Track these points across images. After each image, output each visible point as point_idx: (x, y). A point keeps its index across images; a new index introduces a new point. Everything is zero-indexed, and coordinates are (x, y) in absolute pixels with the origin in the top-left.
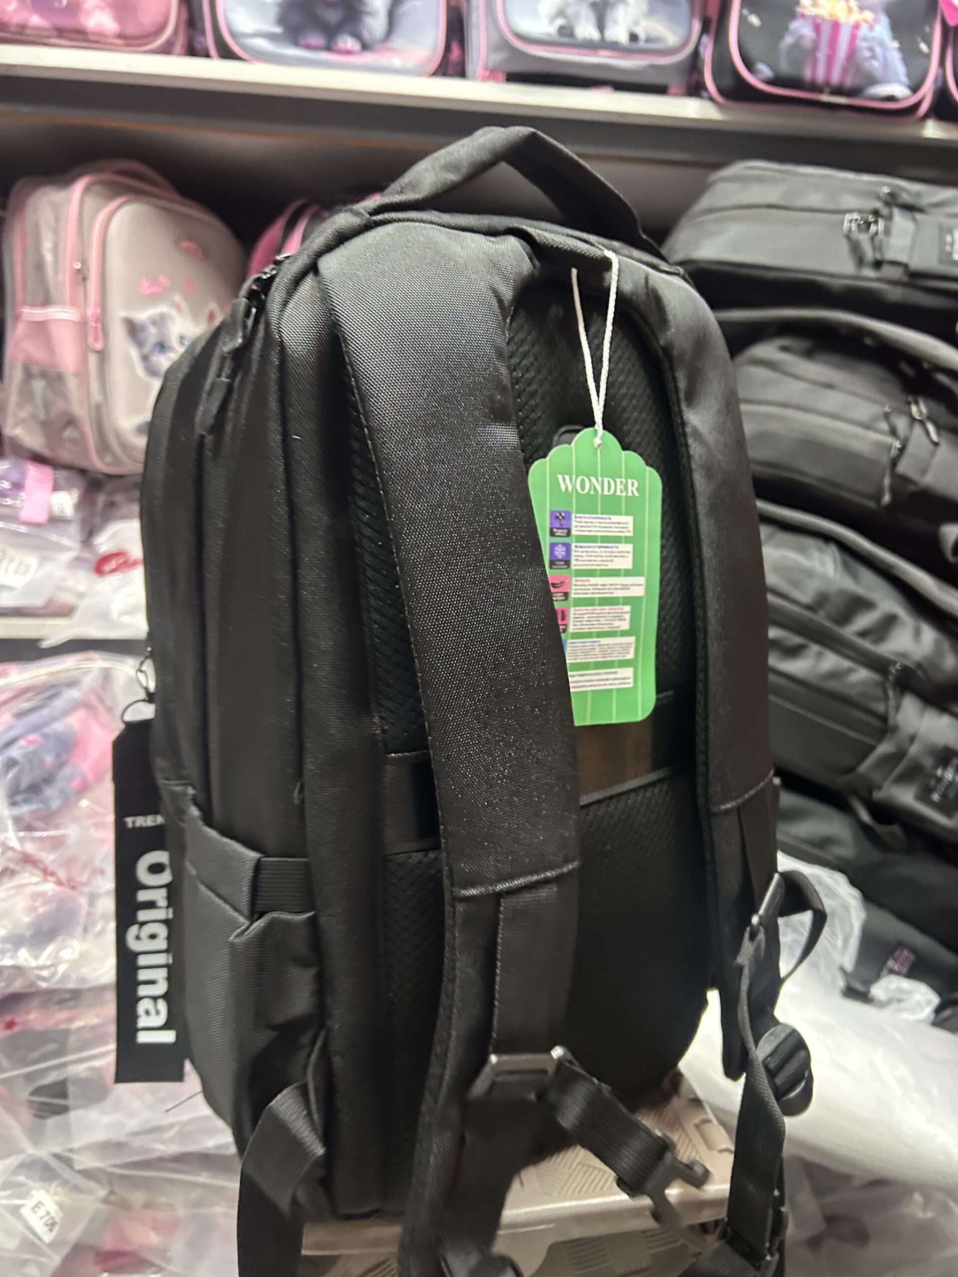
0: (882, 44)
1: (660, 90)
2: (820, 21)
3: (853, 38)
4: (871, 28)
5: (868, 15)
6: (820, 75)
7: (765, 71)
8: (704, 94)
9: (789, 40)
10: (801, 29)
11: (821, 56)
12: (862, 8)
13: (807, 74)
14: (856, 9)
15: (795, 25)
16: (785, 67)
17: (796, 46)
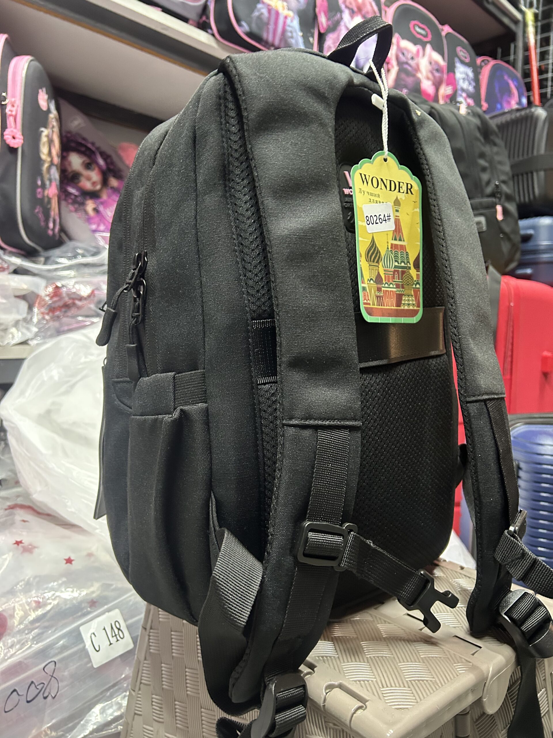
0: (296, 32)
1: (185, 20)
2: (270, 8)
3: (285, 23)
4: (292, 21)
5: (291, 14)
6: (270, 39)
7: (246, 27)
8: (209, 31)
9: (256, 14)
10: (261, 9)
11: (271, 27)
12: (289, 9)
13: (265, 36)
14: (286, 7)
15: (259, 6)
16: (255, 29)
17: (259, 18)
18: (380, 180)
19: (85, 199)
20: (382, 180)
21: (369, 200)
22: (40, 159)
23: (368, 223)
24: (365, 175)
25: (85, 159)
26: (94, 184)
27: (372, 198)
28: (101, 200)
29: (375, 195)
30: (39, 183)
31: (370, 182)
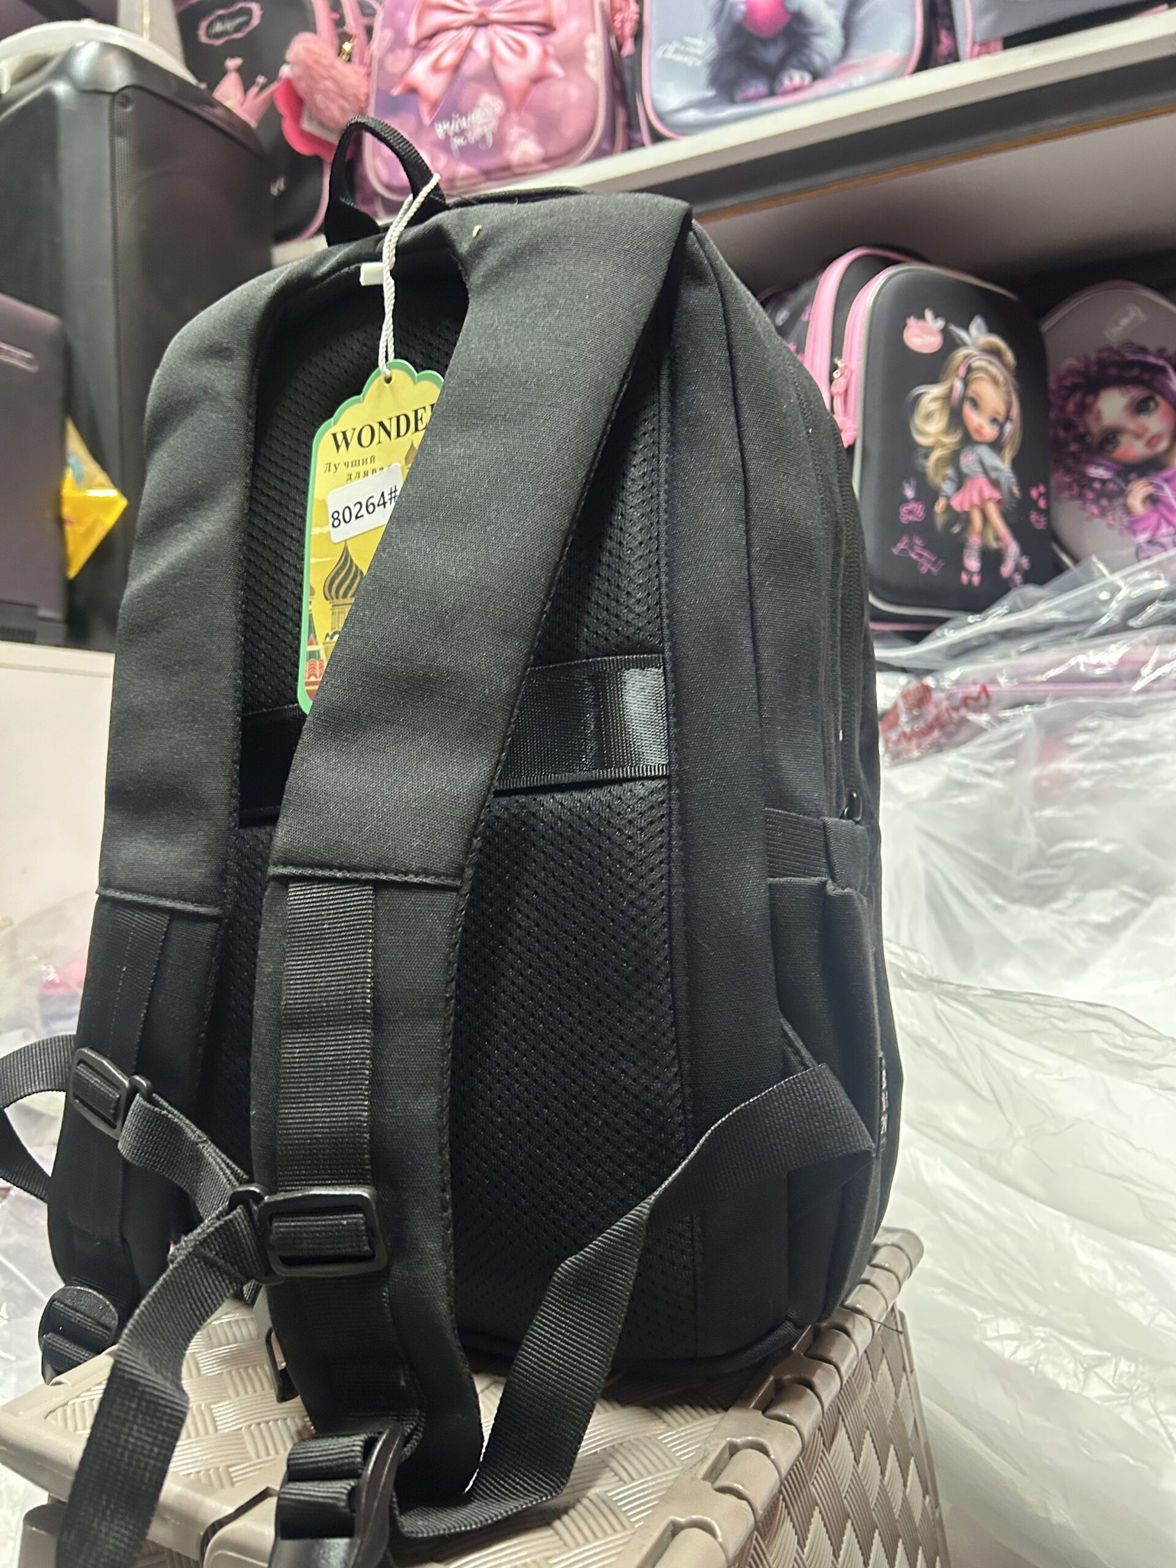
18: (376, 427)
19: (1128, 482)
20: (381, 424)
21: (346, 477)
22: (913, 446)
23: (336, 523)
24: (344, 433)
25: (1137, 393)
26: (1151, 442)
27: (353, 471)
28: (1168, 473)
29: (365, 462)
30: (909, 493)
31: (354, 442)
